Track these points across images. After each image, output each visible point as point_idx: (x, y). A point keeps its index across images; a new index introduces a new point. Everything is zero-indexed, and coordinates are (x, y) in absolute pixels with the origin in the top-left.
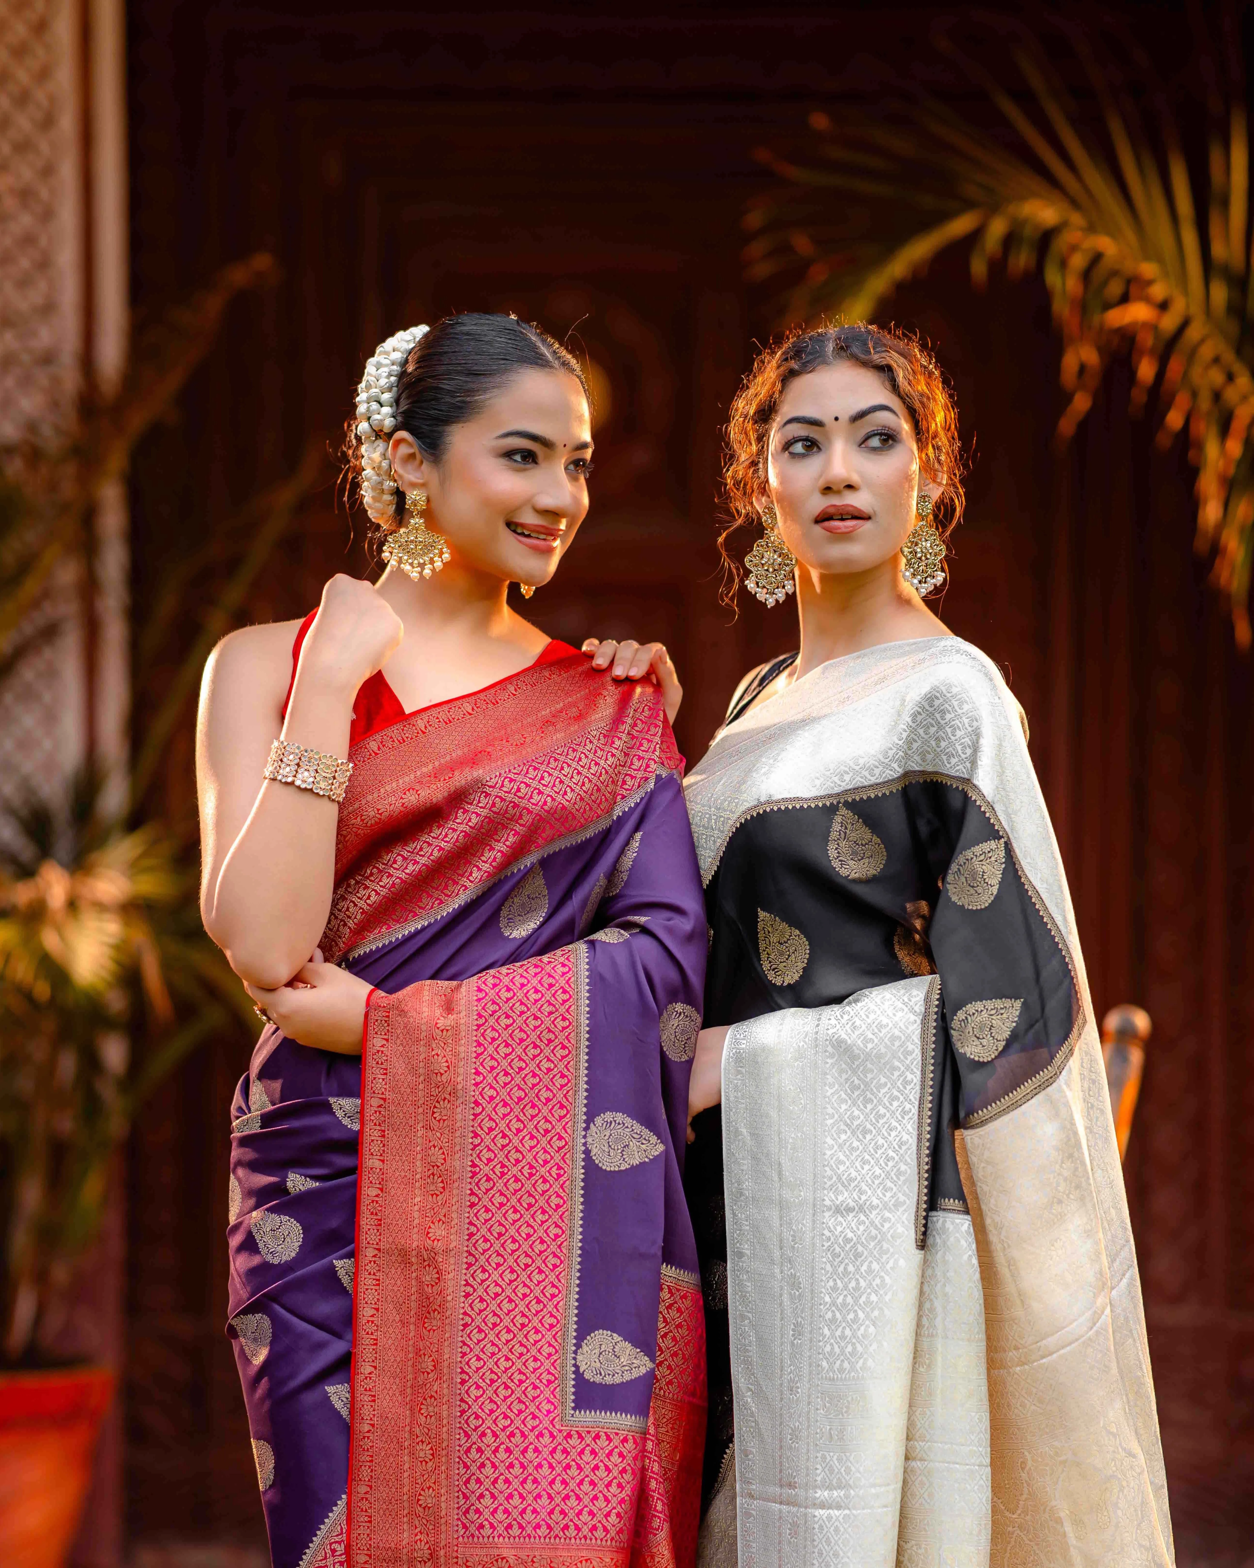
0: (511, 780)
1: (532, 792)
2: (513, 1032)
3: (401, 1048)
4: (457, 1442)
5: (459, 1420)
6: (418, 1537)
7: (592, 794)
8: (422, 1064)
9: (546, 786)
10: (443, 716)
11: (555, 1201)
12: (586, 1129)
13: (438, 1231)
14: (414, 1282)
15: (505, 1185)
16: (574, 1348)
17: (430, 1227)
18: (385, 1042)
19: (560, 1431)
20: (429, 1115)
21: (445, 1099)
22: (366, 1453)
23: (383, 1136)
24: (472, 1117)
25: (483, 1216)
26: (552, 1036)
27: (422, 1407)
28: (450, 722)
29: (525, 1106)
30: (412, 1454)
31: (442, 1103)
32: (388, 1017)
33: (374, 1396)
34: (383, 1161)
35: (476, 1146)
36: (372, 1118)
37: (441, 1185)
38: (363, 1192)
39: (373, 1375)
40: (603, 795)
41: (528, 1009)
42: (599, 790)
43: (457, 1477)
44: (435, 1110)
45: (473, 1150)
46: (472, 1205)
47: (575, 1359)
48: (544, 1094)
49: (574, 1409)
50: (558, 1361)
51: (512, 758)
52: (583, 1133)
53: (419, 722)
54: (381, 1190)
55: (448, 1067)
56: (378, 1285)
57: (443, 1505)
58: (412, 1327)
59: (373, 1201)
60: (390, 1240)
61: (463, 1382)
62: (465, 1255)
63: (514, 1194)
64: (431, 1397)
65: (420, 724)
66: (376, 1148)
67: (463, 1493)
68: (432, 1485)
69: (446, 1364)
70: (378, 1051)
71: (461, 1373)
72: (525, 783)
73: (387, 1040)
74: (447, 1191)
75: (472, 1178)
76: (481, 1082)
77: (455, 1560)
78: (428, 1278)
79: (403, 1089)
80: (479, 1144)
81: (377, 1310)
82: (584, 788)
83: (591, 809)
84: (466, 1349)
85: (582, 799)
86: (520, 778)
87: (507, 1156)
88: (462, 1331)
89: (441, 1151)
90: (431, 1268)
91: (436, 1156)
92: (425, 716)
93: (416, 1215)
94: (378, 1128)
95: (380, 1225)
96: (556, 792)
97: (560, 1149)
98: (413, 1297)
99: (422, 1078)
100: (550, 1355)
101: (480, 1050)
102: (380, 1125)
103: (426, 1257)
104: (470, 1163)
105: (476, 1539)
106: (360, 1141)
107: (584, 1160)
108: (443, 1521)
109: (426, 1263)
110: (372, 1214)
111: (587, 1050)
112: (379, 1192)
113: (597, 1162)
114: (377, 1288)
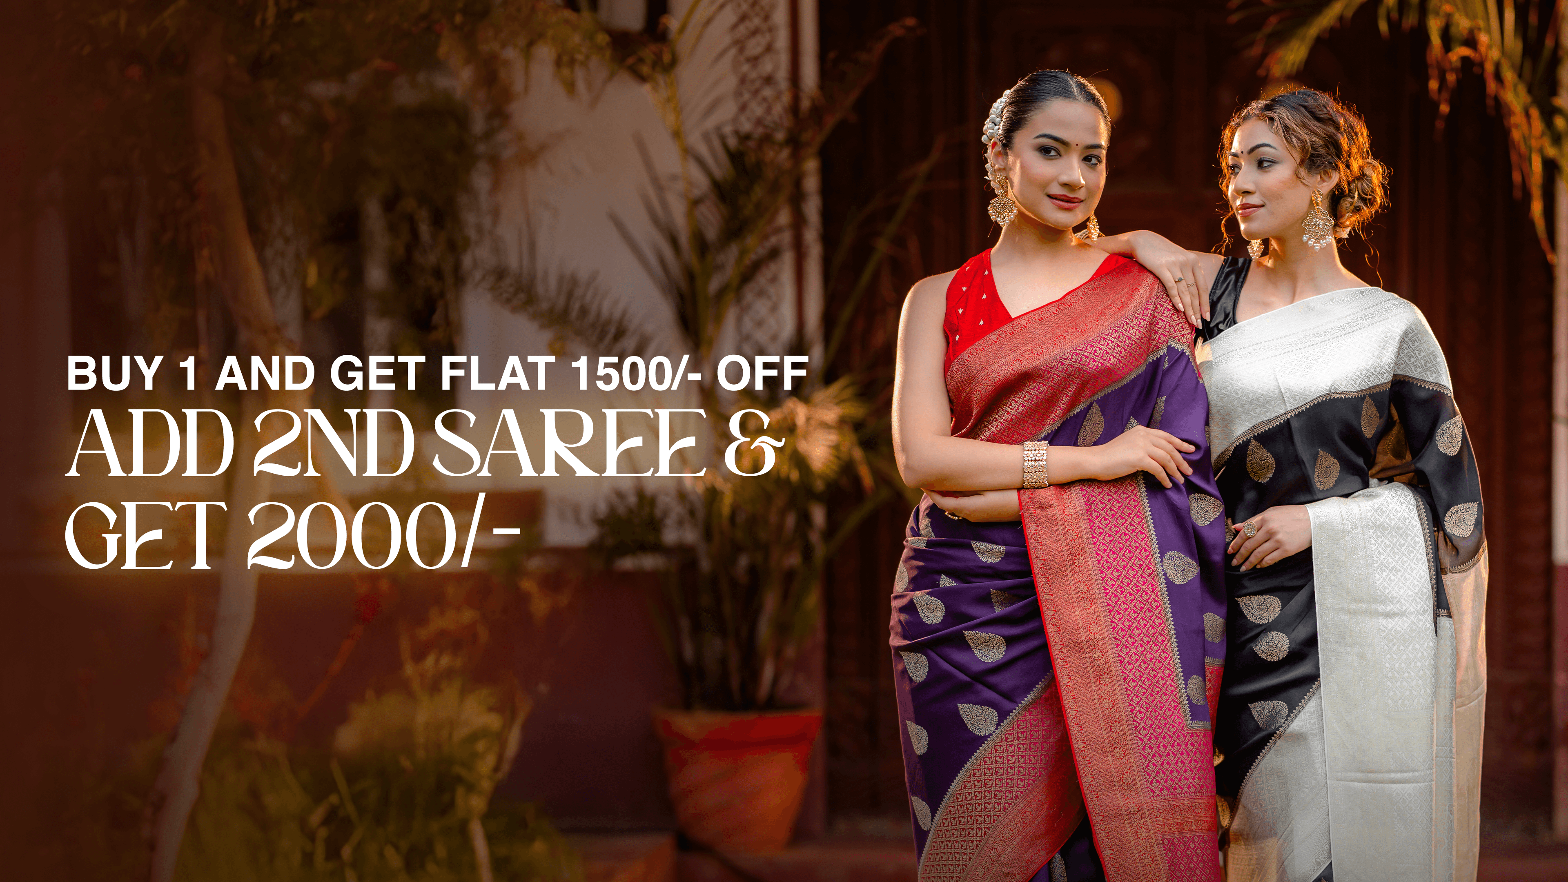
0: (1077, 354)
1: (1090, 361)
2: (1107, 511)
3: (1047, 529)
4: (1137, 745)
5: (1135, 732)
6: (1127, 801)
7: (1127, 358)
8: (1062, 536)
9: (1098, 356)
10: (1038, 317)
11: (1154, 604)
12: (1162, 561)
13: (1095, 629)
14: (1088, 660)
15: (1125, 598)
16: (1184, 686)
17: (1090, 627)
18: (1037, 528)
19: (1188, 733)
20: (1072, 565)
21: (1079, 554)
22: (1086, 759)
23: (1049, 581)
24: (1097, 562)
25: (1118, 617)
26: (1130, 511)
27: (1112, 728)
28: (1042, 319)
29: (1125, 552)
30: (1112, 755)
31: (1078, 556)
32: (1035, 513)
33: (1081, 727)
34: (1052, 595)
35: (1103, 578)
36: (1040, 571)
37: (1090, 603)
38: (1045, 615)
39: (1077, 715)
40: (1134, 357)
41: (1113, 498)
42: (1131, 354)
43: (1141, 764)
44: (1075, 561)
45: (1102, 580)
46: (1110, 611)
47: (1186, 692)
48: (1134, 545)
49: (1191, 720)
50: (1178, 694)
51: (1078, 340)
52: (1161, 564)
53: (1023, 321)
54: (1055, 611)
55: (1077, 535)
56: (1067, 664)
57: (1138, 781)
58: (1093, 685)
59: (1052, 619)
60: (1068, 637)
61: (1132, 711)
62: (1114, 640)
63: (1131, 603)
64: (1116, 722)
65: (1023, 322)
66: (1046, 588)
67: (1147, 772)
68: (1128, 771)
69: (1120, 701)
70: (1034, 534)
71: (1129, 706)
72: (1085, 356)
73: (1038, 526)
74: (1094, 605)
75: (1106, 596)
76: (1097, 542)
77: (1152, 810)
78: (1096, 655)
79: (1053, 552)
80: (1105, 577)
81: (1070, 678)
82: (1121, 355)
83: (1126, 366)
84: (1129, 692)
85: (1120, 362)
86: (1082, 353)
87: (1121, 582)
88: (1124, 682)
89: (1085, 584)
90: (1096, 650)
91: (1082, 587)
92: (1026, 317)
93: (1080, 621)
94: (1044, 576)
95: (1060, 630)
96: (1104, 360)
97: (1150, 574)
98: (1089, 668)
99: (1063, 544)
100: (1172, 691)
101: (1092, 524)
102: (1045, 575)
103: (1092, 644)
104: (1103, 588)
105: (1160, 797)
106: (1036, 586)
107: (1164, 579)
108: (1140, 790)
109: (1093, 647)
110: (1053, 625)
111: (1151, 517)
112: (1054, 612)
113: (1171, 580)
114: (1067, 666)
